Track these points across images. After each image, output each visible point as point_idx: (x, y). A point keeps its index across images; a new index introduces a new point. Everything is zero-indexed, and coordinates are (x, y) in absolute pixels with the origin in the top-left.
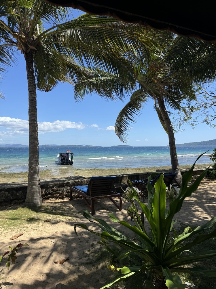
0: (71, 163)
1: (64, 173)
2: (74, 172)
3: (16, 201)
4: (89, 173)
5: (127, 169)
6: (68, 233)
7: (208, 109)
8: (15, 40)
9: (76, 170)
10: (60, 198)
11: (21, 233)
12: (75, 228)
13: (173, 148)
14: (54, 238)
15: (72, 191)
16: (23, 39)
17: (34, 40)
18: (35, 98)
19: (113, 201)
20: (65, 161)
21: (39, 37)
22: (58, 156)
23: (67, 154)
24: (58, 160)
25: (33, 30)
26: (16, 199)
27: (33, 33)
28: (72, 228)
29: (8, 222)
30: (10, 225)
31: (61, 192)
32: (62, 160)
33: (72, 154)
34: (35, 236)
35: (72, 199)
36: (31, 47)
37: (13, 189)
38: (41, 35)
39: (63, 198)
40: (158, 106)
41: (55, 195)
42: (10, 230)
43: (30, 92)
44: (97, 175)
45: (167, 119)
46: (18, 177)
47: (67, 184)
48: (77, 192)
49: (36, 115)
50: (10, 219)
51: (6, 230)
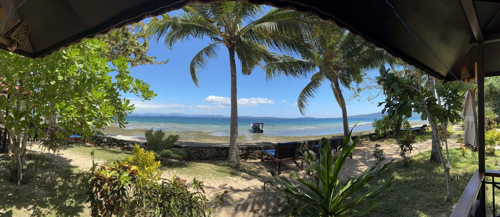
0: (262, 131)
1: (257, 139)
2: (264, 138)
3: (221, 158)
4: (277, 140)
5: (310, 136)
6: (260, 188)
7: (371, 90)
8: (221, 39)
9: (266, 137)
10: (254, 159)
11: (226, 183)
12: (265, 184)
13: (345, 119)
14: (249, 191)
15: (263, 154)
16: (228, 36)
17: (235, 36)
18: (236, 80)
19: (296, 163)
20: (257, 130)
21: (239, 33)
22: (252, 125)
23: (258, 124)
24: (251, 129)
25: (235, 28)
26: (221, 156)
27: (235, 30)
28: (263, 184)
29: (216, 173)
30: (218, 175)
31: (254, 154)
32: (254, 129)
33: (262, 124)
34: (235, 187)
35: (262, 160)
36: (233, 42)
37: (219, 148)
38: (240, 31)
39: (256, 159)
40: (334, 86)
41: (250, 156)
42: (218, 179)
43: (232, 76)
44: (283, 141)
45: (341, 96)
46: (221, 139)
47: (260, 148)
48: (267, 155)
49: (236, 93)
50: (218, 171)
51: (215, 179)
